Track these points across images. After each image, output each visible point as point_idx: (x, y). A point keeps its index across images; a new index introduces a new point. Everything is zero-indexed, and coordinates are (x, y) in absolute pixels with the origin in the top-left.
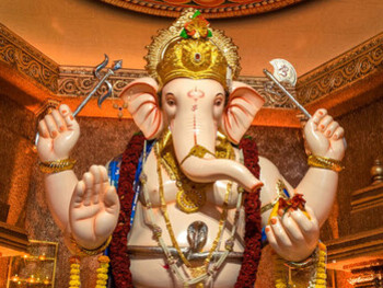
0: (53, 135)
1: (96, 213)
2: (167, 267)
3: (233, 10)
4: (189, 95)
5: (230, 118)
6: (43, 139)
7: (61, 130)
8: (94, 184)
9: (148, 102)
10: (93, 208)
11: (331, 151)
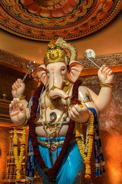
0: (16, 89)
1: (18, 114)
2: (44, 128)
3: (84, 34)
4: (51, 69)
5: (71, 74)
6: (13, 91)
7: (18, 87)
8: (15, 104)
9: (44, 73)
10: (16, 112)
11: (107, 80)
